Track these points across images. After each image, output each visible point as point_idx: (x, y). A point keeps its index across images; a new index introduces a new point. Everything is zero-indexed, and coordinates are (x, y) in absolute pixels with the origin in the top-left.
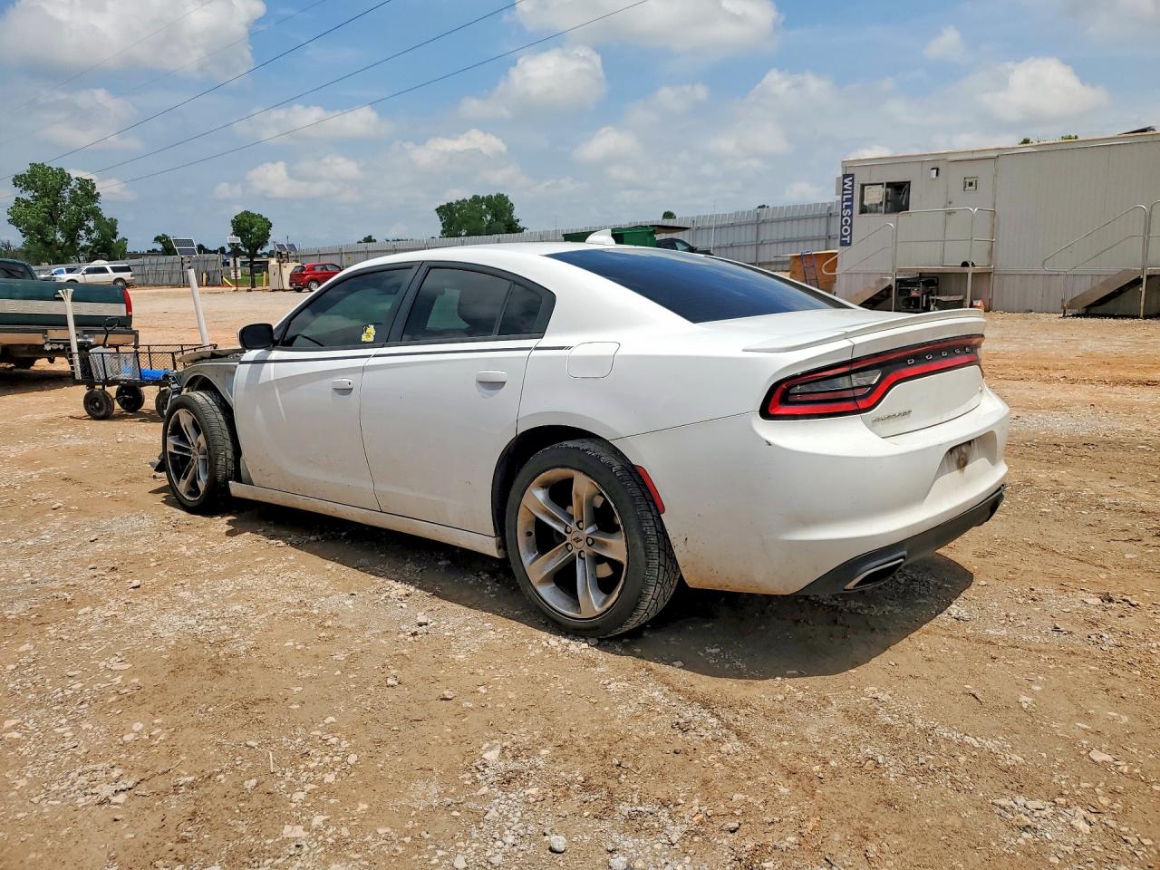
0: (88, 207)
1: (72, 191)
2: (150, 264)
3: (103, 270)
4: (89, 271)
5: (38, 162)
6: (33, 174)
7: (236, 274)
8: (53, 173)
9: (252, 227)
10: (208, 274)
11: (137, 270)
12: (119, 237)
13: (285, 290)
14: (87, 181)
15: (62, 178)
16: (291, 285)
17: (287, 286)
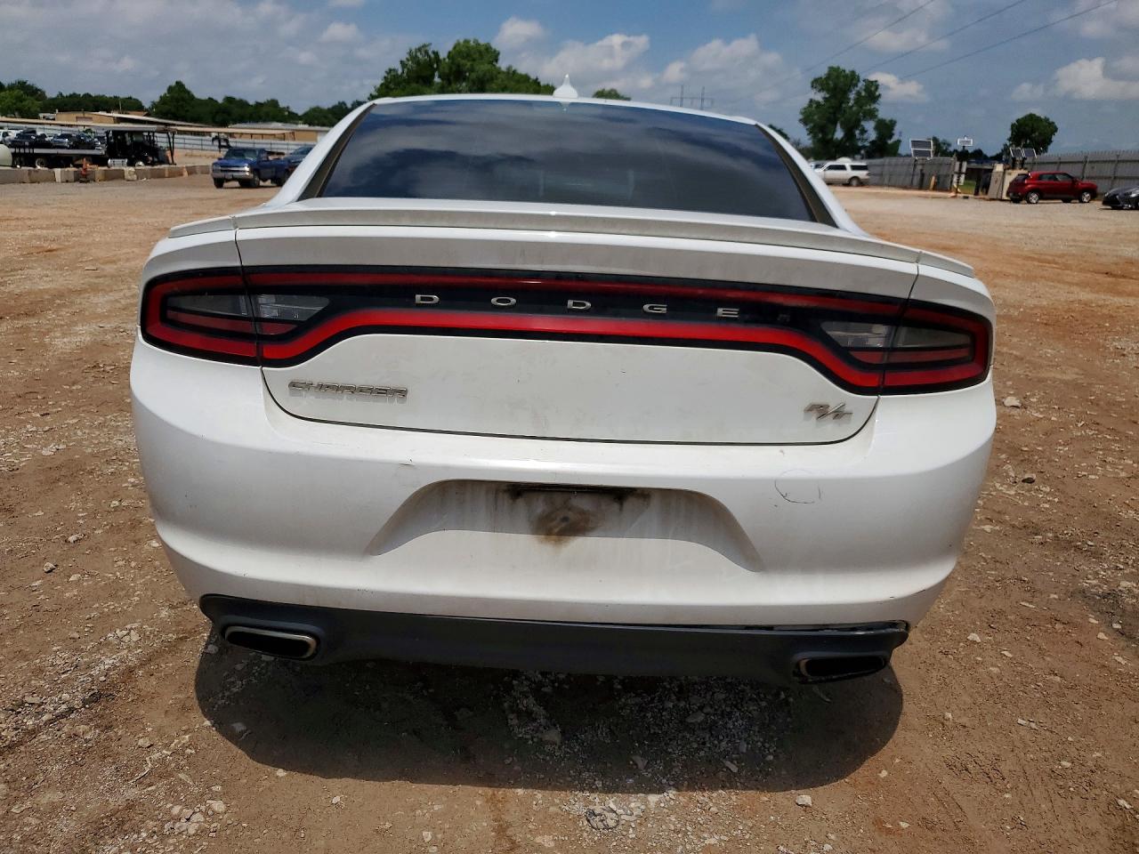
0: (868, 107)
1: (858, 93)
2: (890, 165)
3: (842, 168)
4: (831, 168)
5: (835, 66)
6: (829, 76)
7: (958, 180)
8: (846, 76)
9: (1033, 131)
10: (938, 177)
11: (877, 170)
12: (895, 138)
13: (1002, 200)
14: (872, 82)
15: (852, 80)
16: (1008, 194)
17: (1005, 197)
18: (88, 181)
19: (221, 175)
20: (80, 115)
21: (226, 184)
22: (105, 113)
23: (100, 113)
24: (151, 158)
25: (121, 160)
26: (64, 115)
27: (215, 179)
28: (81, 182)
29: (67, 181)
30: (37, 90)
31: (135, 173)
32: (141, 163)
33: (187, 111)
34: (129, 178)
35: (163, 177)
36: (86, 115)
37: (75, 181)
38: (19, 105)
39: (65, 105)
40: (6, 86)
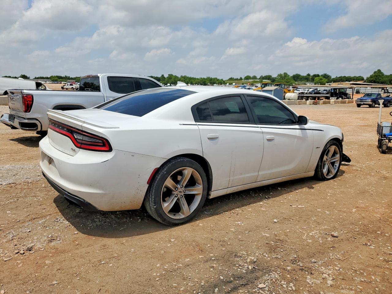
18: (317, 104)
19: (360, 103)
20: (339, 83)
21: (361, 106)
22: (348, 82)
23: (346, 82)
24: (344, 97)
25: (334, 98)
26: (334, 83)
27: (357, 104)
28: (315, 104)
29: (310, 104)
30: (329, 76)
31: (334, 102)
32: (341, 99)
33: (380, 80)
34: (332, 103)
35: (345, 103)
36: (341, 83)
37: (313, 104)
38: (320, 81)
39: (337, 80)
40: (320, 75)
